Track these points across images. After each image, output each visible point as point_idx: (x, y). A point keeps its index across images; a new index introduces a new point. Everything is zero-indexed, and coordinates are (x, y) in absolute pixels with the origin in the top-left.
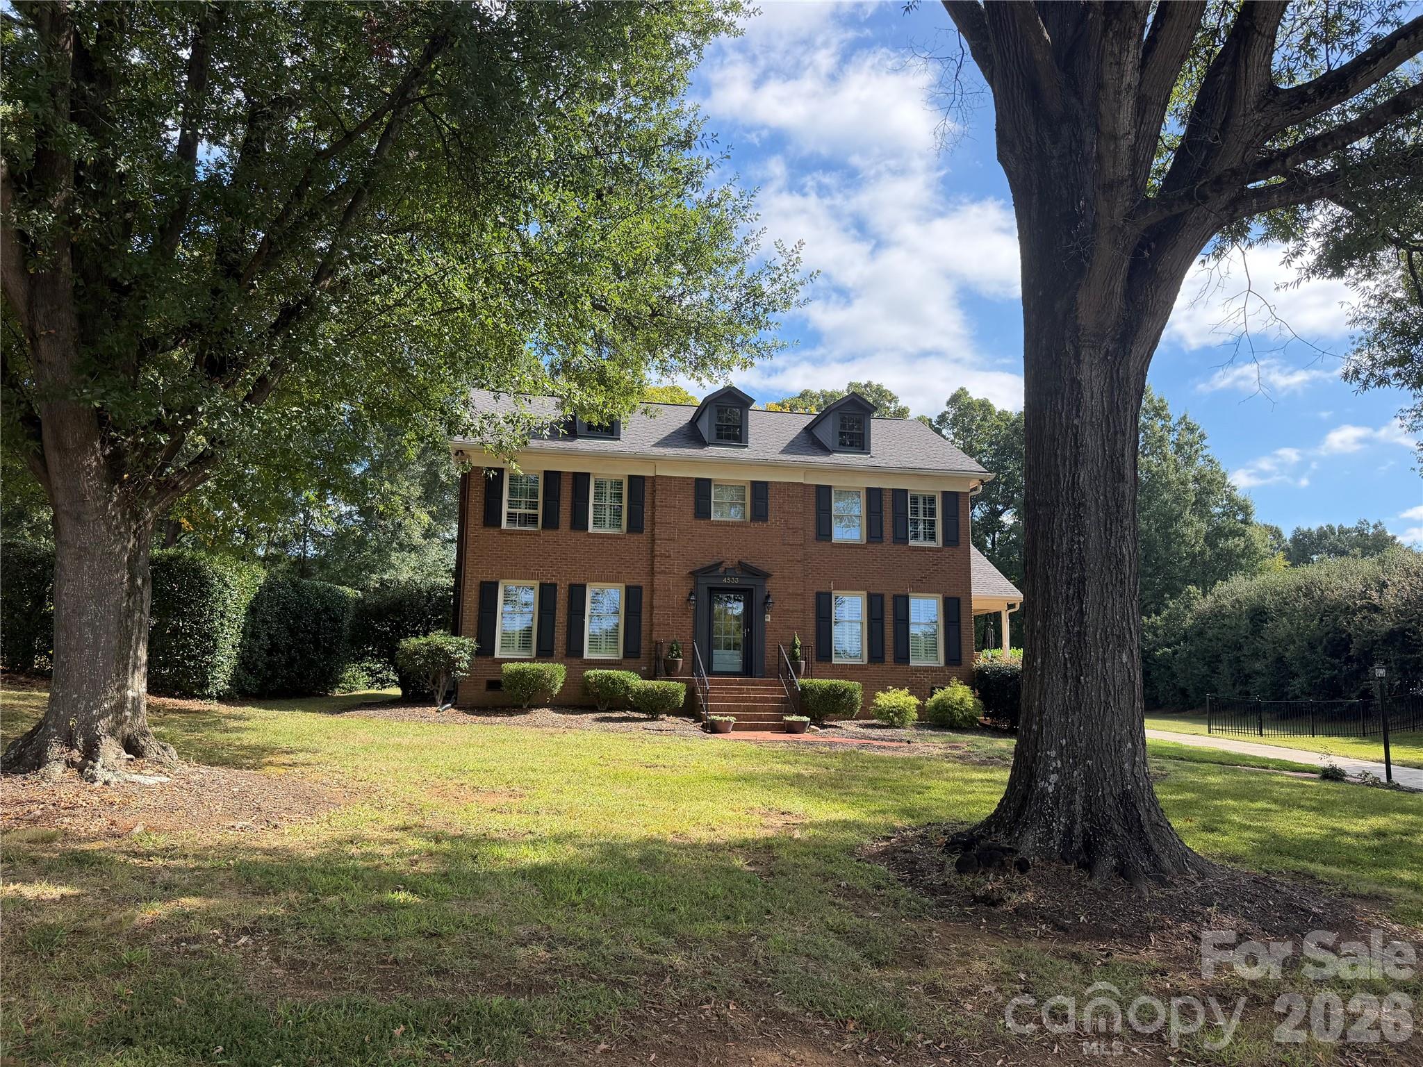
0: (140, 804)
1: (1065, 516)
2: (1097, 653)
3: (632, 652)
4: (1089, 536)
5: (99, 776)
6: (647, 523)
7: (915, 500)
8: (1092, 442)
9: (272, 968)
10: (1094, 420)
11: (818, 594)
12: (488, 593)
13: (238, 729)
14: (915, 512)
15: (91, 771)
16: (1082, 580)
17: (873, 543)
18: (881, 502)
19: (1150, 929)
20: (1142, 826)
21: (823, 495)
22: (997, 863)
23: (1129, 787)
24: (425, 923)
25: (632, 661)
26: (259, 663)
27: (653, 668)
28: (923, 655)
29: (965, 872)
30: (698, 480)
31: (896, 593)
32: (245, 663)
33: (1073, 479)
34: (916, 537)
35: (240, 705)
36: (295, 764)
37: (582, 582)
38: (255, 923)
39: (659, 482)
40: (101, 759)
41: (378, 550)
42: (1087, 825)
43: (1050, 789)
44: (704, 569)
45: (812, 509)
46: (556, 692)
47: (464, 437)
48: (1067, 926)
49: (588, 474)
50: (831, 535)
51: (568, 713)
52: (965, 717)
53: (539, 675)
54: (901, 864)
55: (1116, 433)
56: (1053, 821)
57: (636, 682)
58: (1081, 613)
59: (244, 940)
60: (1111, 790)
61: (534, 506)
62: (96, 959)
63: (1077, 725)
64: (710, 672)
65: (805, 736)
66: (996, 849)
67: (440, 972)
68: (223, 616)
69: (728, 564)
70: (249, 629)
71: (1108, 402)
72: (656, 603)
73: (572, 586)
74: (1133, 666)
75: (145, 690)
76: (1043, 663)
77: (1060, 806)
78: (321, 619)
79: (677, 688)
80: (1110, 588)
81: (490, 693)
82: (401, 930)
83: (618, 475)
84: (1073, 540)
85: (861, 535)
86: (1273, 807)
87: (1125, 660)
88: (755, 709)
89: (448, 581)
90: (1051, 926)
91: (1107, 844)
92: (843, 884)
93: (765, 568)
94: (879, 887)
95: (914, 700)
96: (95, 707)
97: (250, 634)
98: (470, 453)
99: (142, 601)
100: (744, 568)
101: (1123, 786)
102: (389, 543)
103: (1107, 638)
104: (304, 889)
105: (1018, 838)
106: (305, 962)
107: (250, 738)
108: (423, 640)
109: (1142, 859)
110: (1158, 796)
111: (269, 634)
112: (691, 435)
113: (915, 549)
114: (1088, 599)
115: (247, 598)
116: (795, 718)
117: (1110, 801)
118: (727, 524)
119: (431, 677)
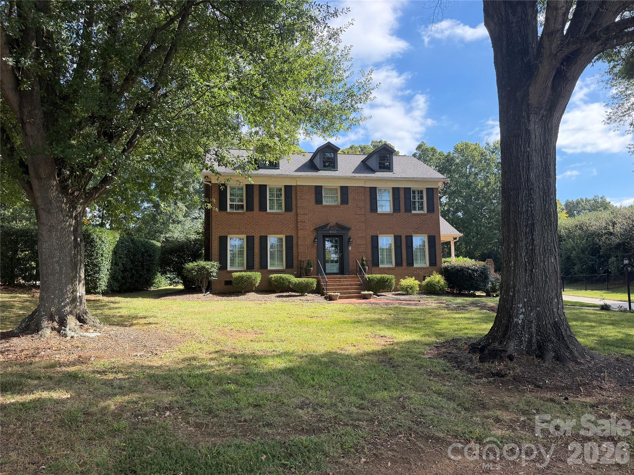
0: (91, 346)
1: (524, 195)
2: (540, 258)
3: (289, 266)
4: (536, 204)
5: (68, 334)
6: (294, 207)
7: (414, 192)
8: (536, 159)
9: (187, 427)
10: (537, 148)
11: (372, 237)
12: (223, 241)
13: (116, 308)
14: (414, 197)
15: (64, 332)
16: (533, 225)
17: (395, 212)
18: (399, 194)
19: (579, 385)
20: (563, 337)
21: (373, 191)
22: (498, 357)
23: (556, 319)
24: (251, 400)
25: (290, 270)
26: (119, 277)
27: (299, 273)
28: (419, 261)
29: (484, 362)
30: (316, 186)
31: (407, 234)
32: (113, 277)
33: (528, 177)
34: (415, 209)
35: (113, 296)
36: (150, 323)
37: (265, 235)
38: (170, 404)
39: (298, 188)
40: (68, 326)
41: (163, 223)
42: (539, 338)
43: (520, 322)
44: (321, 227)
45: (368, 198)
46: (257, 285)
47: (226, 167)
48: (541, 385)
49: (266, 186)
50: (377, 210)
51: (263, 294)
52: (440, 289)
53: (249, 278)
54: (450, 359)
55: (547, 154)
56: (522, 336)
57: (294, 280)
58: (533, 240)
59: (168, 413)
60: (549, 322)
61: (241, 200)
62: (100, 428)
63: (532, 292)
64: (327, 274)
65: (372, 300)
66: (497, 351)
67: (269, 425)
68: (102, 256)
69: (331, 224)
70: (114, 262)
71: (543, 140)
72: (299, 243)
73: (261, 237)
74: (556, 264)
75: (85, 293)
76: (514, 264)
77: (525, 329)
78: (144, 255)
79: (312, 281)
80: (546, 228)
81: (226, 286)
82: (242, 404)
83: (280, 185)
84: (528, 206)
85: (390, 209)
86: (593, 324)
87: (553, 261)
88: (347, 289)
89: (195, 237)
90: (533, 385)
91: (549, 346)
92: (428, 370)
93: (348, 226)
94: (445, 371)
95: (417, 282)
96: (63, 301)
97: (114, 263)
98: (211, 177)
99: (81, 250)
100: (340, 227)
101: (554, 319)
102: (168, 220)
103: (545, 251)
104: (185, 386)
105: (506, 345)
106: (202, 423)
107: (124, 312)
108: (195, 264)
109: (566, 352)
110: (570, 324)
111: (122, 263)
112: (311, 166)
113: (415, 214)
114: (536, 233)
115: (112, 248)
116: (366, 292)
117: (549, 326)
118: (330, 206)
119: (200, 280)
